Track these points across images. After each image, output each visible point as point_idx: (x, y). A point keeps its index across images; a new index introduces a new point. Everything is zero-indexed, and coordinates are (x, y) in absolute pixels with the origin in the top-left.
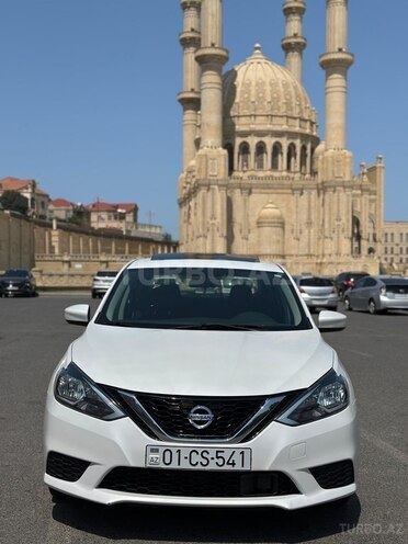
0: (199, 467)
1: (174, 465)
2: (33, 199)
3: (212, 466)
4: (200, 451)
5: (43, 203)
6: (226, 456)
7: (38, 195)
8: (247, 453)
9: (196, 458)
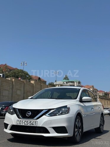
0: (26, 125)
1: (21, 124)
2: (93, 91)
3: (29, 125)
4: (26, 121)
5: (96, 92)
6: (32, 122)
7: (94, 89)
8: (36, 122)
9: (26, 123)
